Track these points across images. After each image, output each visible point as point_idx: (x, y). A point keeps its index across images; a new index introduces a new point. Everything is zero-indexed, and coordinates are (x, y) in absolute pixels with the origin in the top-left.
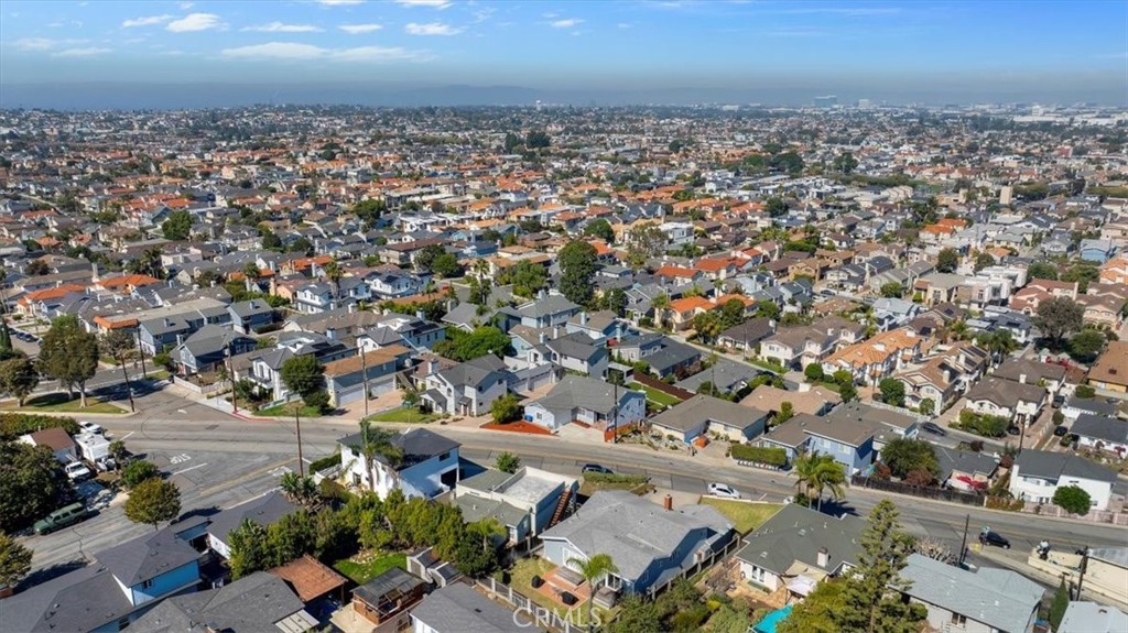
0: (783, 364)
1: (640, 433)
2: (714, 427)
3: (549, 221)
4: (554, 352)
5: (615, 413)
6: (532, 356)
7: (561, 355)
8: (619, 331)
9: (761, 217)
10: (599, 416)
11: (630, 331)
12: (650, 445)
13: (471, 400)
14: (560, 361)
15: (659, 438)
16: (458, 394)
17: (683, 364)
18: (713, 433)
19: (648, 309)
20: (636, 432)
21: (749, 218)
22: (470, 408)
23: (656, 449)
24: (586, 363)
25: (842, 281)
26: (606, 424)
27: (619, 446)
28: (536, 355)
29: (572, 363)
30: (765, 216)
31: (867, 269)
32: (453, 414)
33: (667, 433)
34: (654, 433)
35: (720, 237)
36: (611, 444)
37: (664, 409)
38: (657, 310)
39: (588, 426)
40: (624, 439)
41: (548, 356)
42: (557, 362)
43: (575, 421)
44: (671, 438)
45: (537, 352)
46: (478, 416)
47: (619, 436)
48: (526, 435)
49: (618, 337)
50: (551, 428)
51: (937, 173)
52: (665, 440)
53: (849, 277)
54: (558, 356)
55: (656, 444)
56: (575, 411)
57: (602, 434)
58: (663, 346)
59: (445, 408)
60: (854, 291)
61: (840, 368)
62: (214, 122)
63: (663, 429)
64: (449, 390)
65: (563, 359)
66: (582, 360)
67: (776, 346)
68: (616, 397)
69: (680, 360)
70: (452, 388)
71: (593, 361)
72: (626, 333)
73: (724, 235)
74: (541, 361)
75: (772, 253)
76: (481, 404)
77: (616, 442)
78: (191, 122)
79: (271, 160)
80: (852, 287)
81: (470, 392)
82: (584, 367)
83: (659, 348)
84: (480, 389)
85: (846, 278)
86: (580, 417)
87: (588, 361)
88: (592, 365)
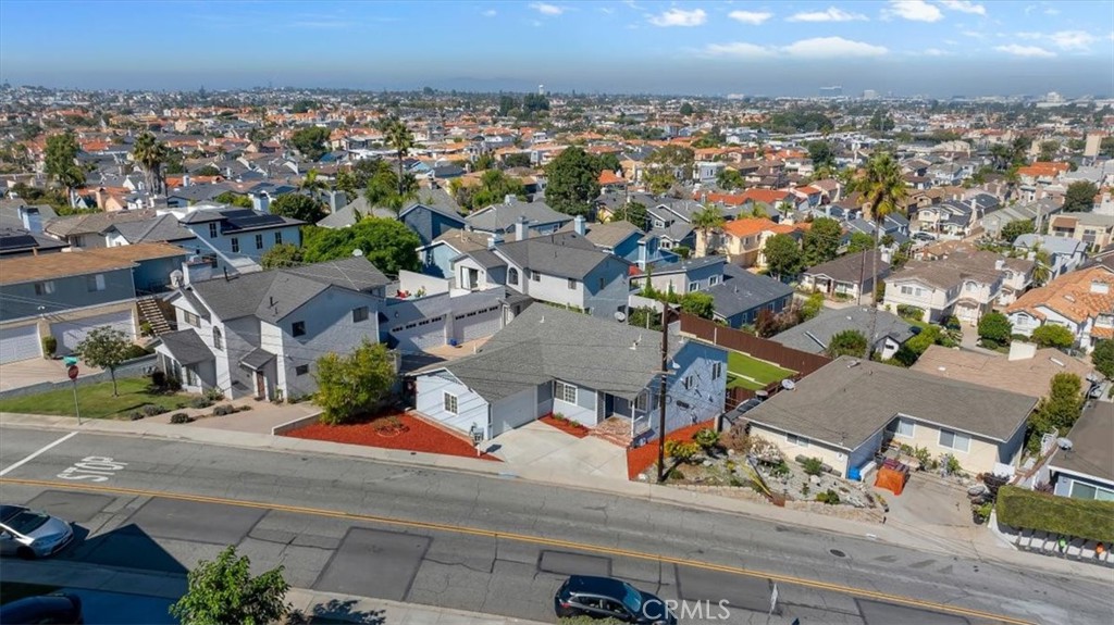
0: (926, 318)
1: (723, 450)
2: (907, 436)
3: (540, 158)
4: (511, 265)
5: (659, 394)
6: (466, 272)
7: (527, 271)
8: (643, 251)
9: (803, 164)
10: (611, 405)
11: (663, 253)
12: (760, 487)
13: (274, 357)
14: (526, 287)
15: (778, 466)
16: (239, 342)
17: (767, 306)
18: (907, 450)
19: (683, 237)
20: (715, 449)
21: (788, 165)
22: (274, 380)
23: (779, 500)
24: (580, 286)
25: (942, 222)
26: (630, 425)
27: (670, 492)
28: (473, 272)
29: (551, 289)
30: (808, 163)
31: (973, 206)
32: (229, 394)
33: (792, 451)
34: (765, 454)
35: (758, 179)
36: (646, 486)
37: (775, 388)
38: (699, 235)
39: (580, 430)
40: (681, 468)
41: (498, 273)
42: (519, 288)
43: (548, 417)
44: (814, 468)
45: (475, 266)
46: (293, 401)
47: (669, 462)
48: (402, 456)
49: (642, 262)
50: (478, 437)
51: (986, 135)
52: (797, 471)
53: (951, 215)
54: (520, 273)
55: (775, 484)
56: (549, 390)
57: (620, 453)
58: (726, 278)
59: (211, 380)
60: (959, 234)
61: (1043, 322)
62: (203, 97)
63: (781, 442)
64: (217, 332)
65: (531, 282)
66: (572, 280)
67: (914, 286)
68: (665, 349)
69: (760, 301)
70: (221, 326)
71: (596, 281)
72: (656, 256)
73: (763, 177)
74: (484, 283)
75: (832, 192)
76: (302, 370)
77: (662, 479)
78: (179, 97)
79: (234, 115)
80: (956, 229)
81: (273, 339)
82: (576, 296)
83: (719, 280)
84: (298, 330)
85: (947, 217)
86: (561, 407)
87: (585, 280)
88: (594, 293)
